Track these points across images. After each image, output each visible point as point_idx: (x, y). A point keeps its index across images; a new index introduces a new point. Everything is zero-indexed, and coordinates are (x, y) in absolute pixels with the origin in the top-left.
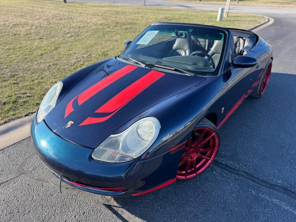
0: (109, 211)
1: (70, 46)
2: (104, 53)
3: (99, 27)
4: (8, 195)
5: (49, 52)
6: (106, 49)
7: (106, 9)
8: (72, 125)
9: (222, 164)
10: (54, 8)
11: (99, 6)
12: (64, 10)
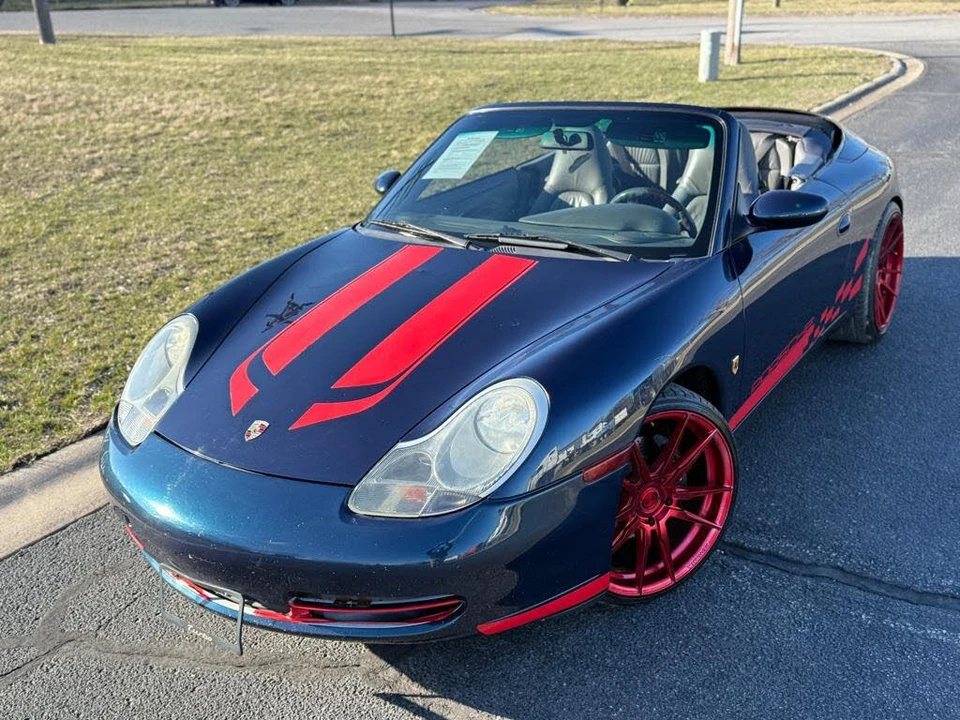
0: (400, 710)
1: (111, 213)
2: (265, 230)
3: (218, 135)
4: (37, 705)
5: (33, 240)
6: (267, 217)
7: (233, 58)
8: (264, 431)
9: (760, 552)
10: (8, 67)
11: (199, 49)
12: (51, 73)
